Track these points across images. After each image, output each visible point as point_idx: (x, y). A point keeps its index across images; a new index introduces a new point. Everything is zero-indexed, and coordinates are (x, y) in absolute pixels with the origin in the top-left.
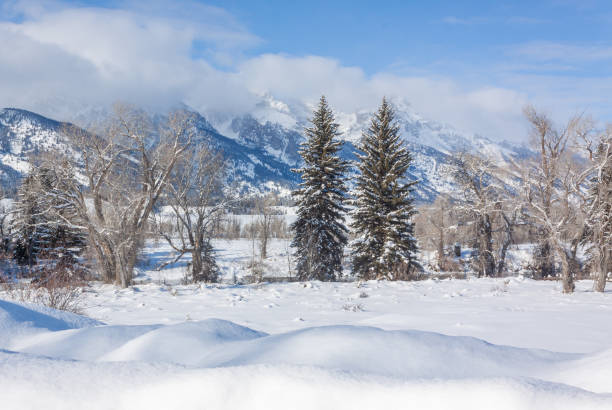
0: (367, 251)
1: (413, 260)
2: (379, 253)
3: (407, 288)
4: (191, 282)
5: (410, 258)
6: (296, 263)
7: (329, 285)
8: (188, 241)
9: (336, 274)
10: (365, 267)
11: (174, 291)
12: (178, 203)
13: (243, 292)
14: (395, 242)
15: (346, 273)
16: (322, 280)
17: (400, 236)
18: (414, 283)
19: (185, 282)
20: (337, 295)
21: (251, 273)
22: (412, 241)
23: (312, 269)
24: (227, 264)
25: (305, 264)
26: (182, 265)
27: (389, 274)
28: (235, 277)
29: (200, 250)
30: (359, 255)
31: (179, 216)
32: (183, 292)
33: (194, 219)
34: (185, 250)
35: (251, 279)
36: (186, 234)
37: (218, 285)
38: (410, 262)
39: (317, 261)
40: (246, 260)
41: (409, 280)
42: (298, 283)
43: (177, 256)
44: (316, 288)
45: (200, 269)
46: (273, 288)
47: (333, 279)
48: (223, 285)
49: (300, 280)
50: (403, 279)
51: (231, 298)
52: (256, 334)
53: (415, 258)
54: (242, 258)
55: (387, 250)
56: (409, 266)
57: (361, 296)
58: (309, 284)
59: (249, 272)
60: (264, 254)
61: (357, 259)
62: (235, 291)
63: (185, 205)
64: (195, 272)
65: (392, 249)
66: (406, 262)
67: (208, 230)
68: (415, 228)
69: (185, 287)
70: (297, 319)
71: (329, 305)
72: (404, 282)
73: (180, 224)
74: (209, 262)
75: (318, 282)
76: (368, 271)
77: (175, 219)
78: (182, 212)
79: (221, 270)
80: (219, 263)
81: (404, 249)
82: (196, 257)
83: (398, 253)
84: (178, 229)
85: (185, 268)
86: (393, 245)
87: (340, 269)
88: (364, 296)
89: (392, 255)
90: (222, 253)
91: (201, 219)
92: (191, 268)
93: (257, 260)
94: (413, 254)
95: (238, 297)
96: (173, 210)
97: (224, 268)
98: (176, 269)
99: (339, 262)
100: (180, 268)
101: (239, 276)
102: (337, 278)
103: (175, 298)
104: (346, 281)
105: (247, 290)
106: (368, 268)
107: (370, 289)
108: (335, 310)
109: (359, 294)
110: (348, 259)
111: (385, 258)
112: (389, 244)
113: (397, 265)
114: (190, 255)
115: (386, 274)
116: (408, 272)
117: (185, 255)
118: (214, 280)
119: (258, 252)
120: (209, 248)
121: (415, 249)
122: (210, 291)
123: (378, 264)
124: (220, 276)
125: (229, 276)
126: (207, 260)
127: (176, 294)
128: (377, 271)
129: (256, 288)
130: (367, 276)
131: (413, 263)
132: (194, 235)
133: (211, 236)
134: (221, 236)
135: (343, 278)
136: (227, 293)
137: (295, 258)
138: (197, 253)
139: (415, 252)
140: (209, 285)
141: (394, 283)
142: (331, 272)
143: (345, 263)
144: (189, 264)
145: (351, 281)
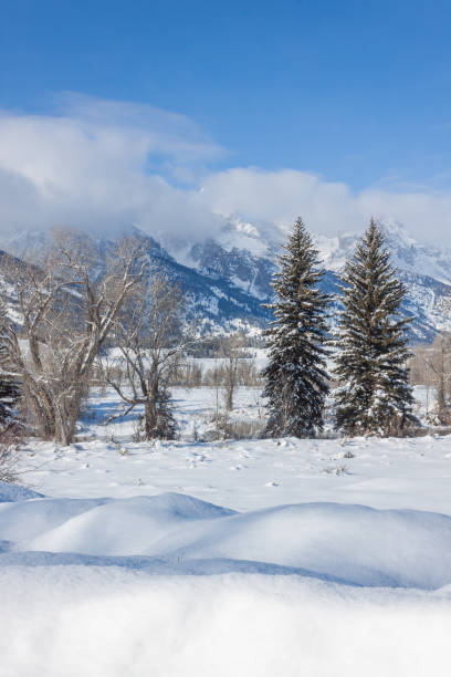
0: (353, 402)
1: (408, 413)
2: (368, 404)
3: (401, 446)
4: (143, 439)
5: (404, 410)
6: (268, 417)
7: (308, 442)
8: (139, 390)
9: (316, 429)
10: (349, 421)
11: (123, 450)
12: (128, 346)
13: (205, 451)
14: (386, 390)
15: (328, 427)
16: (299, 436)
17: (392, 384)
18: (410, 440)
19: (137, 439)
20: (318, 455)
21: (214, 428)
22: (406, 390)
23: (287, 424)
24: (186, 417)
25: (279, 417)
26: (133, 418)
27: (380, 430)
28: (196, 434)
29: (155, 401)
30: (343, 406)
31: (129, 361)
32: (134, 451)
33: (147, 364)
34: (136, 401)
35: (214, 435)
36: (137, 381)
37: (176, 442)
38: (405, 415)
39: (292, 414)
40: (208, 413)
41: (404, 436)
42: (270, 440)
43: (127, 408)
44: (291, 446)
45: (155, 424)
46: (240, 447)
47: (313, 436)
48: (182, 442)
49: (272, 436)
50: (396, 435)
51: (191, 459)
52: (221, 512)
53: (411, 410)
54: (205, 410)
55: (377, 401)
56: (404, 420)
57: (345, 456)
58: (283, 442)
59: (212, 427)
60: (230, 405)
61: (340, 411)
62: (195, 450)
63: (136, 348)
64: (148, 427)
65: (382, 400)
66: (400, 414)
67: (164, 377)
68: (411, 375)
69: (137, 445)
70: (270, 484)
71: (308, 467)
72: (398, 440)
73: (131, 369)
74: (164, 415)
75: (294, 439)
76: (353, 426)
77: (125, 364)
78: (133, 356)
79: (179, 424)
80: (176, 416)
81: (397, 399)
82: (149, 409)
83: (389, 404)
84: (128, 376)
85: (136, 422)
86: (384, 395)
87: (321, 424)
88: (349, 456)
89: (383, 407)
90: (180, 404)
91: (155, 364)
92: (144, 422)
93: (222, 412)
94: (408, 406)
95: (199, 458)
96: (122, 354)
97: (183, 422)
98: (126, 423)
99: (319, 415)
100: (131, 422)
101: (201, 432)
102: (317, 434)
103: (124, 457)
104: (328, 438)
105: (210, 448)
106: (354, 421)
107: (356, 447)
108: (314, 473)
109: (343, 454)
110: (330, 411)
111: (374, 410)
112: (379, 393)
113: (390, 418)
114: (142, 407)
115: (376, 430)
116: (402, 427)
117: (137, 407)
118: (171, 437)
119: (223, 404)
120: (165, 398)
121: (410, 399)
122: (166, 450)
123: (366, 418)
124: (177, 432)
125: (188, 432)
126: (162, 412)
127: (126, 453)
128: (365, 425)
129: (220, 446)
130: (352, 431)
131: (408, 416)
132: (147, 382)
133: (167, 383)
134: (179, 384)
135: (325, 434)
136: (186, 453)
137: (266, 411)
138: (150, 404)
139: (411, 403)
140: (165, 442)
141: (385, 440)
142: (310, 426)
143: (327, 416)
144: (141, 418)
145: (334, 438)
